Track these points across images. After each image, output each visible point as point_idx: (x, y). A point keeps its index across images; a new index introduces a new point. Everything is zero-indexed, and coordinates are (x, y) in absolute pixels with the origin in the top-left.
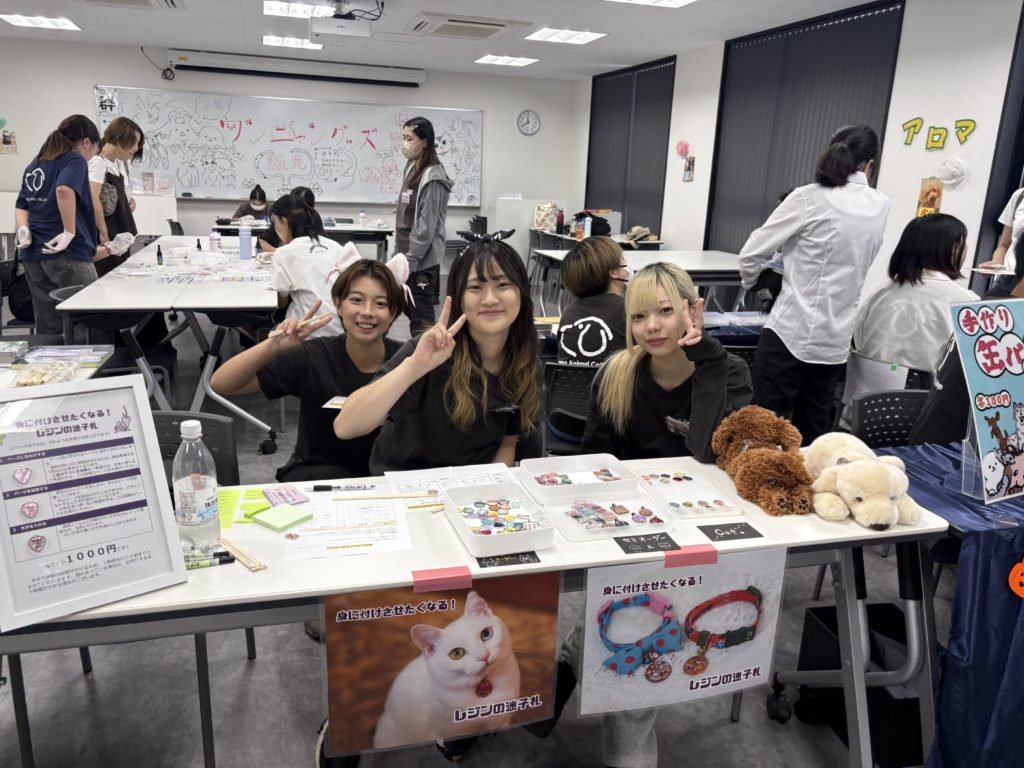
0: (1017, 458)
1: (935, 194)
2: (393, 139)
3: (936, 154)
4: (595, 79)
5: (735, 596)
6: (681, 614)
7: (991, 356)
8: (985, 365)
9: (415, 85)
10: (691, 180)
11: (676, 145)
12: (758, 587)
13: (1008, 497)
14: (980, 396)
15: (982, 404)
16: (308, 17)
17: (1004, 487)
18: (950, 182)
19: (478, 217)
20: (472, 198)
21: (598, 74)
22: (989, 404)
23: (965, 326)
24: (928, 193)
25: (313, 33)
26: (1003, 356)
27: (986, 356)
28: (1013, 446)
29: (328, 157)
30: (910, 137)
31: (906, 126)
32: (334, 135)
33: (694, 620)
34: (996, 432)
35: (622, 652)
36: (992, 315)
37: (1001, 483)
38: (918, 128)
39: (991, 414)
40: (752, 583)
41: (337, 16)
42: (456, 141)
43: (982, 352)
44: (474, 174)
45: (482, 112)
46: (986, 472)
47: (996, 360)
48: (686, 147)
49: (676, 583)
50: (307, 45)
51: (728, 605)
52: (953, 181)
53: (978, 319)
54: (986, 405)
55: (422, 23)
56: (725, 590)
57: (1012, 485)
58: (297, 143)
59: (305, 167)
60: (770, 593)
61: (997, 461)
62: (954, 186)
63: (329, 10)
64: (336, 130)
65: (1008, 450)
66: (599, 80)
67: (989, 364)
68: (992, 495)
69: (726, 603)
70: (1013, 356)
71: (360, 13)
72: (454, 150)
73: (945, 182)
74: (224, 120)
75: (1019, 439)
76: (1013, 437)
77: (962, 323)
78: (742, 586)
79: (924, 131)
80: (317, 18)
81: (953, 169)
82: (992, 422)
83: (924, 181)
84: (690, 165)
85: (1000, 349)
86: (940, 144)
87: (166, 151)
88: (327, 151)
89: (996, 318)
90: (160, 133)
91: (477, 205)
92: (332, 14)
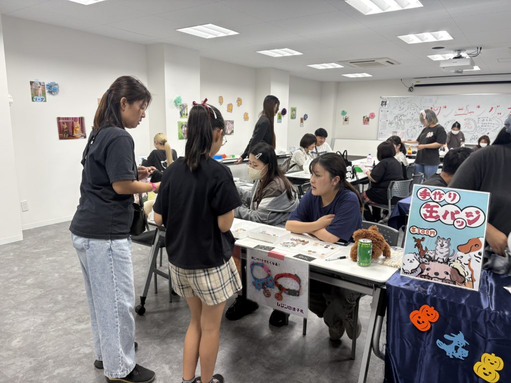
6: (274, 274)
7: (431, 212)
8: (425, 214)
12: (299, 275)
14: (414, 227)
15: (414, 231)
17: (417, 273)
22: (419, 232)
26: (441, 214)
27: (428, 211)
28: (429, 256)
29: (485, 122)
32: (490, 111)
33: (278, 278)
34: (419, 246)
35: (257, 281)
36: (443, 194)
37: (415, 270)
40: (296, 273)
43: (426, 209)
46: (405, 262)
47: (434, 215)
53: (431, 194)
54: (416, 232)
56: (287, 272)
57: (423, 274)
58: (469, 116)
59: (471, 128)
61: (415, 259)
63: (454, 55)
64: (492, 108)
65: (425, 256)
67: (428, 215)
68: (406, 273)
70: (449, 215)
74: (433, 107)
75: (436, 254)
76: (431, 252)
77: (419, 194)
78: (293, 273)
82: (418, 240)
85: (440, 210)
87: (404, 122)
88: (485, 119)
89: (445, 196)
90: (403, 115)
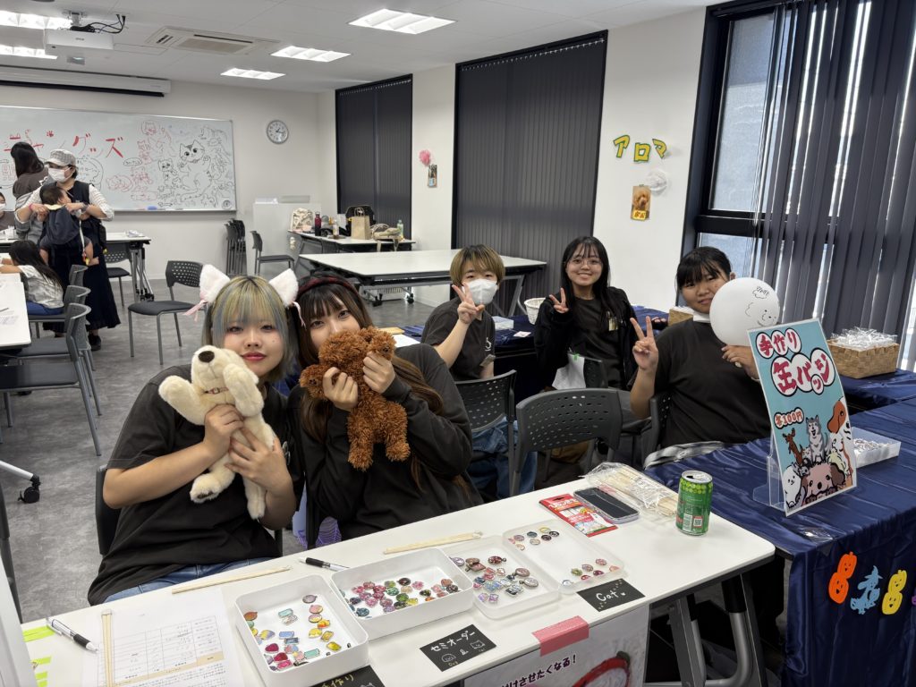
0: (811, 469)
1: (645, 199)
2: (140, 147)
3: (643, 165)
4: (338, 92)
5: (607, 666)
7: (785, 376)
8: (780, 385)
9: (160, 95)
10: (435, 186)
11: (418, 154)
12: (626, 651)
13: (805, 506)
14: (778, 415)
15: (780, 422)
16: (42, 28)
17: (802, 497)
18: (656, 189)
19: (235, 221)
20: (227, 203)
21: (340, 88)
22: (786, 422)
23: (762, 350)
24: (639, 198)
25: (48, 46)
26: (795, 376)
27: (782, 377)
28: (807, 459)
30: (620, 150)
31: (616, 142)
32: (75, 144)
34: (792, 448)
36: (783, 338)
37: (799, 494)
38: (626, 143)
39: (788, 431)
40: (620, 649)
41: (74, 28)
42: (207, 148)
43: (777, 374)
44: (228, 180)
45: (231, 121)
46: (786, 486)
47: (789, 380)
48: (428, 156)
49: (551, 670)
50: (41, 54)
51: (601, 677)
52: (659, 189)
53: (772, 344)
54: (783, 423)
55: (167, 36)
56: (597, 662)
57: (808, 496)
60: (636, 654)
61: (795, 475)
62: (659, 193)
63: (67, 23)
64: (77, 139)
65: (803, 462)
66: (341, 94)
67: (784, 385)
68: (792, 506)
69: (598, 676)
70: (803, 374)
71: (101, 26)
72: (207, 158)
73: (652, 189)
75: (812, 451)
76: (807, 450)
77: (759, 348)
78: (612, 654)
79: (631, 147)
80: (53, 30)
81: (658, 179)
82: (789, 438)
83: (635, 188)
84: (433, 173)
85: (791, 369)
86: (646, 158)
89: (786, 340)
91: (233, 209)
92: (70, 26)
